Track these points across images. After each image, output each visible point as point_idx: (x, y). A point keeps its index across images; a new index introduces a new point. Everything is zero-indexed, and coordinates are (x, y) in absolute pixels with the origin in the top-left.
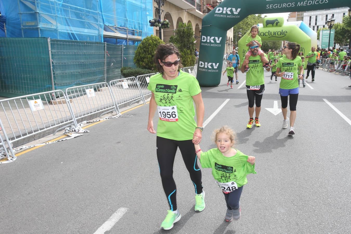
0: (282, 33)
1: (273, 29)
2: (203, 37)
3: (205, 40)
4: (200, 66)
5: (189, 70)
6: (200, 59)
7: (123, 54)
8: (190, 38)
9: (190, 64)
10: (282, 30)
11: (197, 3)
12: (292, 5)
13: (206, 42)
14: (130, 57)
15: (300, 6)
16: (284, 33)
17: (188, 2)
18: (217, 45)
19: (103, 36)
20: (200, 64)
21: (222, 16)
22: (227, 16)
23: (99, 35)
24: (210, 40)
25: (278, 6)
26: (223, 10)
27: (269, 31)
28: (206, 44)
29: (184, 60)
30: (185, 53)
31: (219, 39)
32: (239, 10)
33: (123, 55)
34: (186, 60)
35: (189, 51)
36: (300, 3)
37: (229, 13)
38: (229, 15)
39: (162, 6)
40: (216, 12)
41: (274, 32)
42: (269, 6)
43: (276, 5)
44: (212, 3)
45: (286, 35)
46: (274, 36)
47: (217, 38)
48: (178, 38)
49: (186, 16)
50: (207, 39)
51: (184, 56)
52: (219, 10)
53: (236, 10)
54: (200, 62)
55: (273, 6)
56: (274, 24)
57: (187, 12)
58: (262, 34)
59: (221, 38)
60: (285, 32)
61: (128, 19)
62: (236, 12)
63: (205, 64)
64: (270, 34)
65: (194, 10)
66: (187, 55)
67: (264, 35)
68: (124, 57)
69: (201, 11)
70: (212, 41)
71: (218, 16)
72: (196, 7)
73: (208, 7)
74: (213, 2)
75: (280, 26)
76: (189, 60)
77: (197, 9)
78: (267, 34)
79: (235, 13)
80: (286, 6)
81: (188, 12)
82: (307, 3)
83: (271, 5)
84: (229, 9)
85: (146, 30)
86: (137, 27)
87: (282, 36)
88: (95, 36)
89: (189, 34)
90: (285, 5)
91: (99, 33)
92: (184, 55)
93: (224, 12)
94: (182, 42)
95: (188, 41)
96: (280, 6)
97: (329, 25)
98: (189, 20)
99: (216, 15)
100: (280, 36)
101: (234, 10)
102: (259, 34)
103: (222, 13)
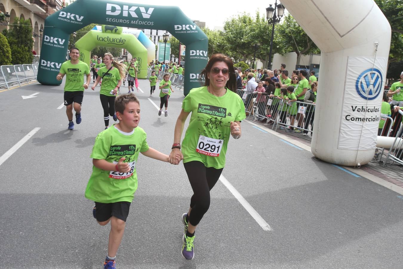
0: (120, 41)
1: (112, 36)
2: (46, 36)
3: (48, 40)
4: (42, 64)
5: (28, 67)
6: (42, 58)
8: (28, 34)
9: (28, 61)
10: (121, 38)
12: (127, 22)
13: (49, 42)
15: (133, 23)
16: (122, 41)
18: (60, 46)
20: (42, 62)
21: (65, 20)
22: (70, 21)
24: (53, 41)
25: (116, 20)
26: (67, 15)
27: (108, 37)
28: (49, 44)
29: (21, 56)
30: (23, 49)
31: (62, 41)
32: (82, 18)
34: (24, 57)
35: (27, 48)
36: (133, 22)
37: (73, 18)
38: (73, 20)
40: (60, 15)
41: (113, 39)
42: (109, 19)
43: (114, 20)
45: (124, 43)
46: (113, 42)
47: (60, 40)
48: (14, 33)
49: (8, 4)
50: (50, 39)
52: (63, 14)
53: (80, 17)
55: (112, 19)
56: (113, 31)
58: (101, 39)
59: (64, 40)
60: (124, 40)
62: (80, 19)
63: (47, 62)
64: (109, 40)
66: (25, 52)
67: (102, 40)
70: (56, 42)
71: (63, 19)
75: (119, 34)
76: (27, 57)
78: (106, 40)
79: (78, 20)
80: (122, 22)
82: (138, 22)
83: (110, 19)
84: (73, 15)
87: (120, 43)
89: (27, 31)
92: (21, 51)
94: (18, 38)
95: (26, 37)
96: (117, 21)
97: (165, 39)
98: (12, 8)
99: (59, 18)
100: (119, 43)
101: (77, 16)
102: (98, 39)
103: (66, 18)
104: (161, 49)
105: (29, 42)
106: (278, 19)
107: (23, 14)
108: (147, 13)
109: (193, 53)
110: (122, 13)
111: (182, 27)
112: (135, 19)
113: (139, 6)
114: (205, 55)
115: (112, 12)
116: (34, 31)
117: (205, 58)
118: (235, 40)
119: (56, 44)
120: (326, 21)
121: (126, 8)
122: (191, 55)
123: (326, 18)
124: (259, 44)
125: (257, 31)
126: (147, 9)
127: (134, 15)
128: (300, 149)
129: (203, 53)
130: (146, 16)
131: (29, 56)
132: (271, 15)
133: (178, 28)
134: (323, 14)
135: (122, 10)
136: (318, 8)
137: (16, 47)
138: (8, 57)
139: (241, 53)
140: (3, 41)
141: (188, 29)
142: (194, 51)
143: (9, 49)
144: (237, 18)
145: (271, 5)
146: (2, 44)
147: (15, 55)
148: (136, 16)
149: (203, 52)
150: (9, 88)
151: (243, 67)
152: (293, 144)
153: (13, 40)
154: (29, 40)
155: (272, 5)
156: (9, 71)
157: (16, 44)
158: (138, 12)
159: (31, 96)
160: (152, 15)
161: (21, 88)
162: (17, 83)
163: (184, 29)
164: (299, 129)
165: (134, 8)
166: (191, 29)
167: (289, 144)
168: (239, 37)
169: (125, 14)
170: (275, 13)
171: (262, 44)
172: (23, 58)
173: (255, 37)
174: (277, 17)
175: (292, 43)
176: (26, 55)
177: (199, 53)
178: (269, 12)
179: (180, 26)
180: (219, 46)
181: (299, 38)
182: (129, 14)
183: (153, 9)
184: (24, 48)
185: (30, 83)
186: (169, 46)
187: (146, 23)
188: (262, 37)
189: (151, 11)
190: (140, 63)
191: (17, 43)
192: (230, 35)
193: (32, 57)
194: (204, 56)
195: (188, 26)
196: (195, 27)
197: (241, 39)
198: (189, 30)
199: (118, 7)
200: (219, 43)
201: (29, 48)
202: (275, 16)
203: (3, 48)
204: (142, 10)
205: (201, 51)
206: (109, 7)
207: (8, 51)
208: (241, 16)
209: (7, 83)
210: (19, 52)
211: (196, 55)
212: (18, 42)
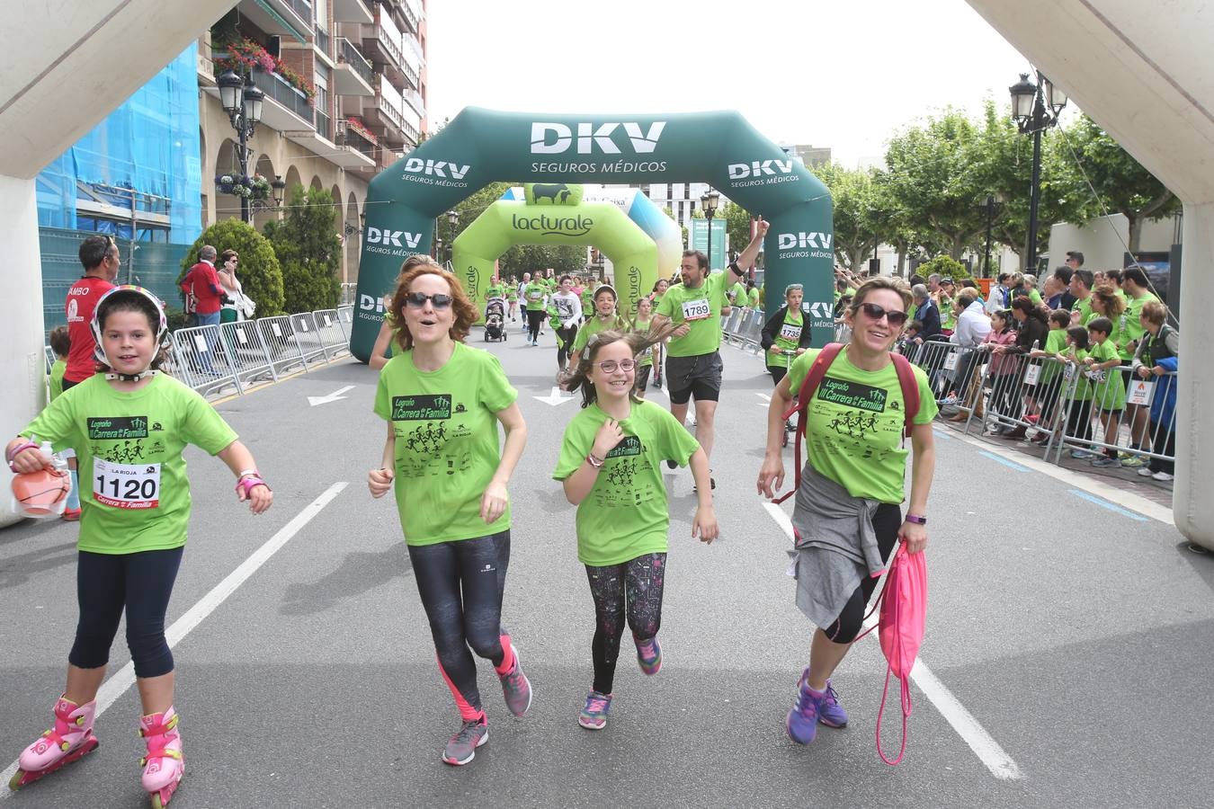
0: (578, 224)
1: (553, 212)
2: (371, 230)
3: (377, 240)
4: (362, 307)
5: (327, 318)
6: (361, 289)
7: (131, 266)
8: (327, 229)
10: (579, 216)
11: (318, 113)
12: (590, 169)
13: (380, 244)
14: (150, 275)
15: (607, 171)
16: (584, 224)
17: (294, 110)
19: (75, 212)
20: (363, 301)
21: (421, 180)
22: (435, 182)
23: (64, 209)
24: (390, 241)
25: (558, 167)
26: (425, 166)
27: (543, 217)
28: (380, 250)
29: (310, 290)
30: (313, 270)
31: (414, 237)
32: (465, 169)
33: (131, 271)
34: (316, 290)
35: (323, 266)
36: (608, 167)
37: (440, 174)
38: (441, 179)
39: (249, 138)
40: (408, 169)
41: (557, 220)
42: (538, 166)
43: (554, 166)
44: (361, 113)
45: (588, 230)
46: (557, 230)
47: (408, 236)
48: (293, 229)
49: (282, 152)
50: (382, 236)
51: (312, 278)
52: (415, 165)
53: (459, 170)
54: (364, 297)
55: (547, 166)
56: (556, 198)
57: (287, 138)
58: (524, 224)
59: (419, 236)
60: (588, 222)
61: (137, 165)
62: (459, 172)
63: (376, 300)
64: (545, 225)
65: (309, 134)
66: (318, 276)
67: (528, 227)
68: (134, 275)
69: (329, 138)
70: (397, 243)
71: (415, 179)
72: (315, 123)
73: (352, 127)
74: (364, 109)
75: (574, 204)
76: (324, 291)
77: (318, 132)
78: (537, 224)
79: (456, 176)
80: (577, 169)
81: (288, 141)
82: (623, 166)
83: (542, 164)
84: (441, 164)
85: (180, 198)
86: (159, 187)
87: (579, 231)
88: (53, 211)
89: (325, 221)
90: (573, 166)
91: (63, 202)
92: (310, 276)
93: (429, 171)
94: (303, 240)
95: (321, 237)
96: (563, 168)
97: (707, 208)
98: (291, 164)
99: (405, 178)
100: (573, 232)
101: (453, 167)
102: (516, 223)
103: (422, 173)
104: (699, 239)
105: (329, 249)
106: (1049, 116)
107: (319, 175)
108: (645, 139)
109: (787, 241)
110: (574, 145)
111: (751, 170)
112: (612, 158)
113: (621, 122)
114: (826, 246)
115: (545, 145)
116: (348, 218)
117: (824, 255)
118: (923, 194)
119: (398, 248)
120: (1190, 104)
121: (584, 129)
122: (782, 247)
123: (1187, 96)
124: (1000, 199)
125: (989, 161)
126: (645, 127)
127: (609, 147)
128: (1137, 518)
129: (817, 240)
130: (643, 147)
131: (329, 288)
132: (1028, 107)
133: (739, 171)
134: (1175, 85)
135: (575, 137)
136: (1157, 69)
137: (298, 264)
138: (275, 295)
139: (943, 229)
140: (262, 253)
141: (769, 172)
142: (792, 237)
143: (278, 273)
144: (924, 126)
145: (1024, 77)
146: (260, 261)
147: (294, 289)
148: (616, 151)
149: (818, 236)
150: (279, 378)
151: (949, 271)
152: (1114, 503)
153: (289, 247)
154: (328, 244)
155: (1027, 77)
156: (278, 333)
157: (295, 257)
158: (620, 137)
159: (332, 397)
160: (660, 143)
161: (307, 376)
162: (299, 362)
163: (757, 173)
164: (1138, 455)
165: (608, 129)
166: (779, 173)
167: (1100, 503)
168: (935, 183)
169: (584, 147)
170: (1040, 98)
171: (1011, 196)
172: (314, 295)
173: (984, 178)
174: (1047, 111)
175: (1108, 185)
176: (323, 286)
177: (807, 239)
178: (1021, 96)
179: (744, 167)
180: (874, 215)
181: (1130, 167)
182: (595, 145)
183: (665, 123)
184: (318, 265)
185: (332, 361)
186: (722, 228)
187: (645, 167)
188: (1009, 177)
189: (656, 131)
190: (637, 283)
191: (301, 255)
192: (906, 179)
193: (337, 290)
194: (821, 248)
195: (767, 163)
196: (789, 164)
197: (941, 188)
198: (771, 177)
199: (564, 131)
200: (872, 205)
201: (330, 265)
202: (1039, 109)
203: (263, 273)
204: (633, 130)
205: (813, 235)
206: (538, 132)
207: (274, 279)
208: (939, 118)
209: (271, 364)
210: (304, 280)
211: (797, 248)
212: (303, 251)
